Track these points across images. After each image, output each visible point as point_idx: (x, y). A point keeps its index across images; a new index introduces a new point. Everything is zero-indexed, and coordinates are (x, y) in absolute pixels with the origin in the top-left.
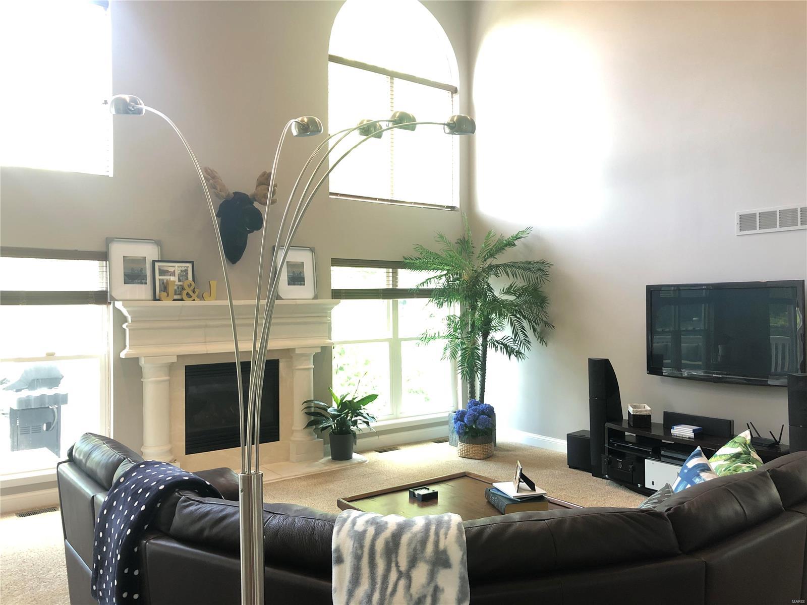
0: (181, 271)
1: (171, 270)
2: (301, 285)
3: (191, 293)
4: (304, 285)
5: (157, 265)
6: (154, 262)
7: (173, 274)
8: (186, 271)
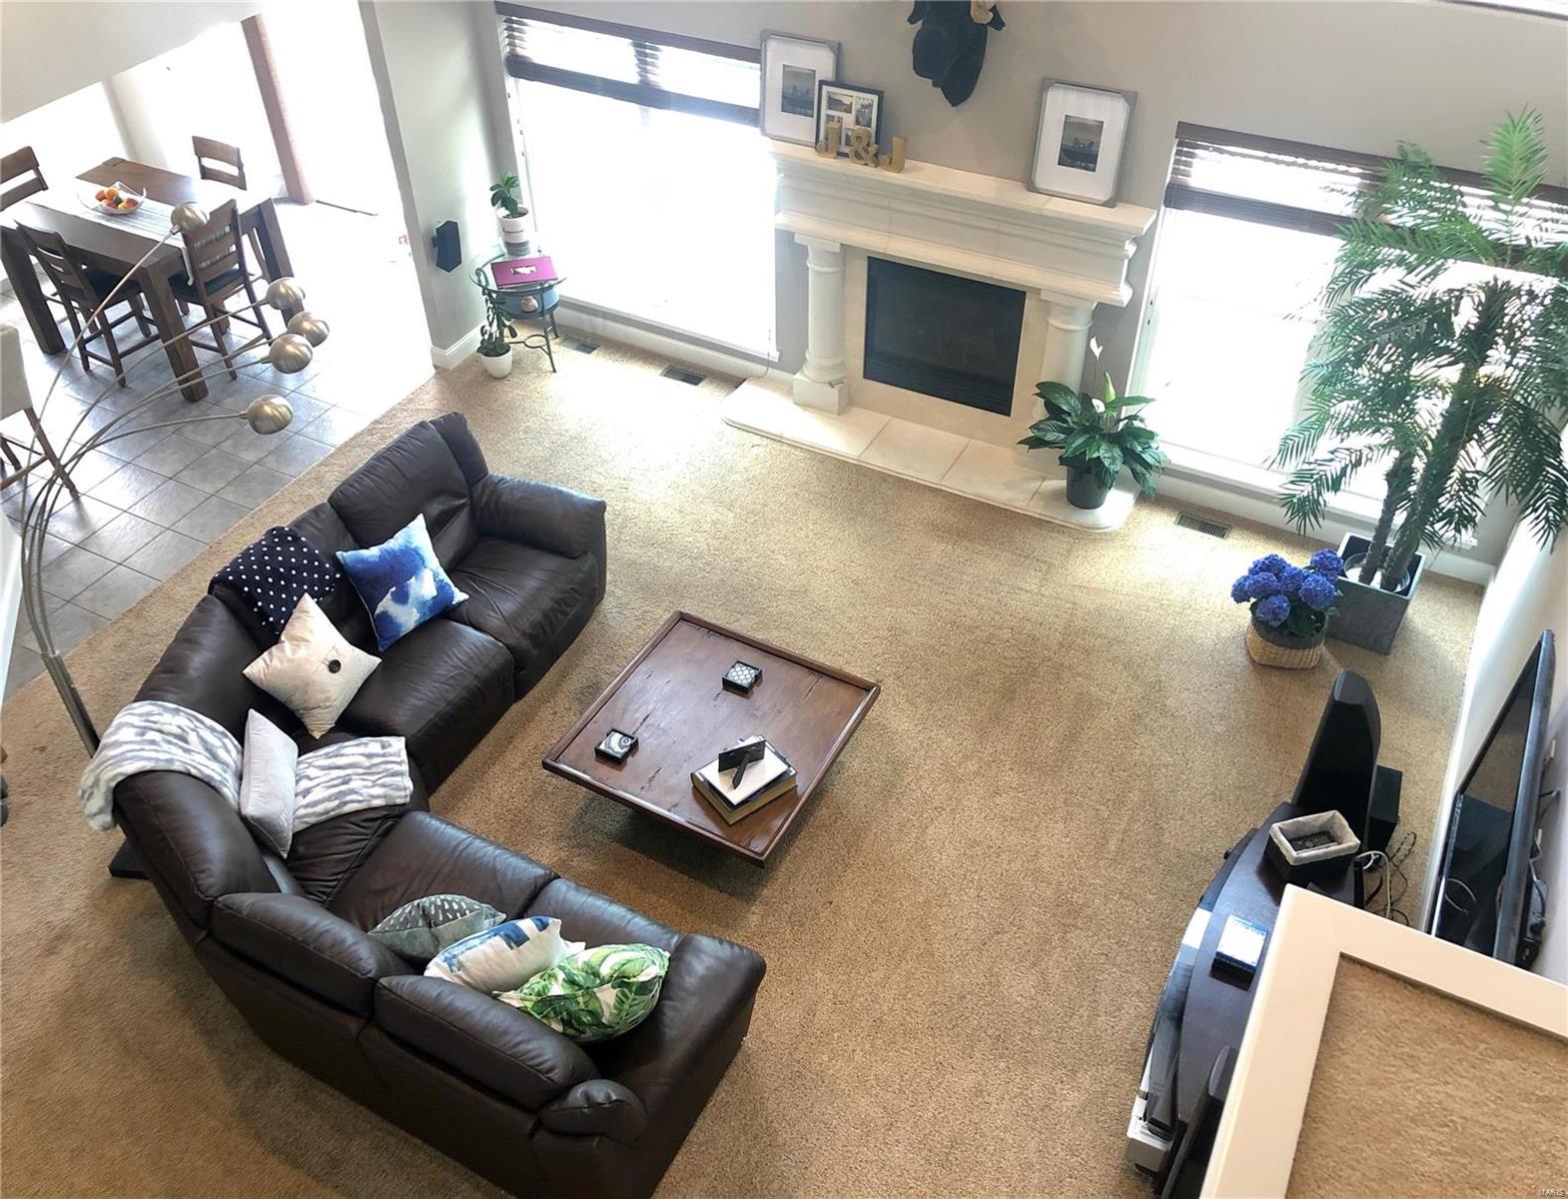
0: (862, 106)
1: (847, 101)
2: (1087, 169)
3: (862, 152)
4: (1094, 170)
5: (825, 88)
6: (822, 83)
7: (848, 110)
8: (870, 106)
